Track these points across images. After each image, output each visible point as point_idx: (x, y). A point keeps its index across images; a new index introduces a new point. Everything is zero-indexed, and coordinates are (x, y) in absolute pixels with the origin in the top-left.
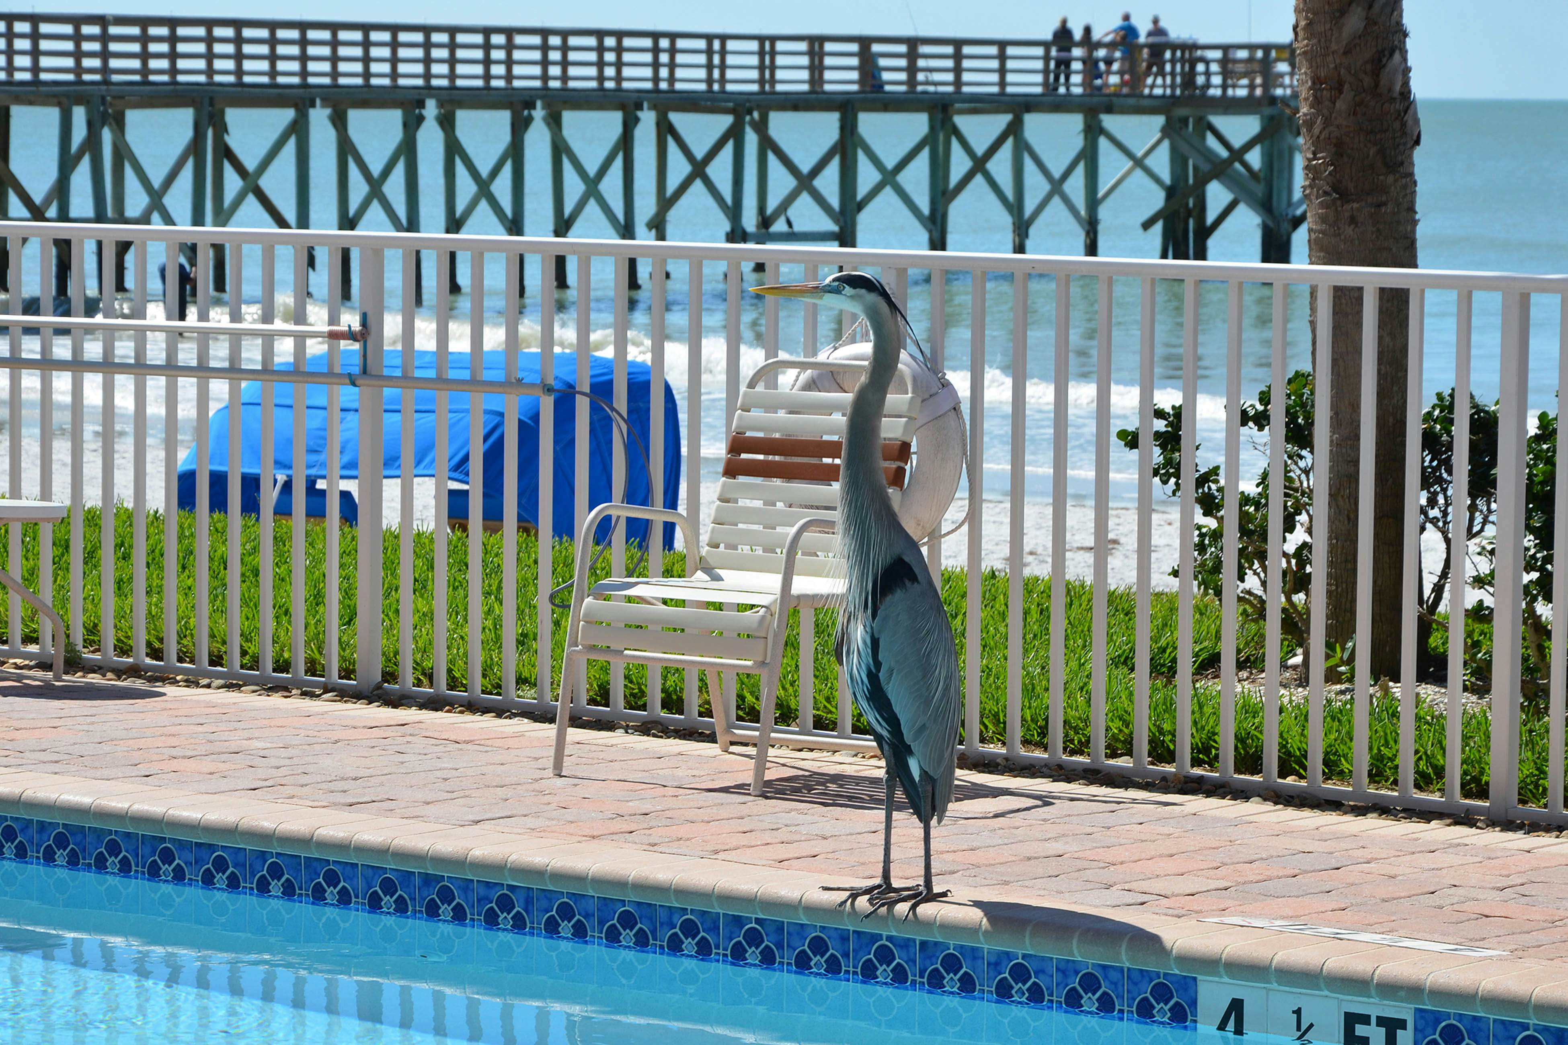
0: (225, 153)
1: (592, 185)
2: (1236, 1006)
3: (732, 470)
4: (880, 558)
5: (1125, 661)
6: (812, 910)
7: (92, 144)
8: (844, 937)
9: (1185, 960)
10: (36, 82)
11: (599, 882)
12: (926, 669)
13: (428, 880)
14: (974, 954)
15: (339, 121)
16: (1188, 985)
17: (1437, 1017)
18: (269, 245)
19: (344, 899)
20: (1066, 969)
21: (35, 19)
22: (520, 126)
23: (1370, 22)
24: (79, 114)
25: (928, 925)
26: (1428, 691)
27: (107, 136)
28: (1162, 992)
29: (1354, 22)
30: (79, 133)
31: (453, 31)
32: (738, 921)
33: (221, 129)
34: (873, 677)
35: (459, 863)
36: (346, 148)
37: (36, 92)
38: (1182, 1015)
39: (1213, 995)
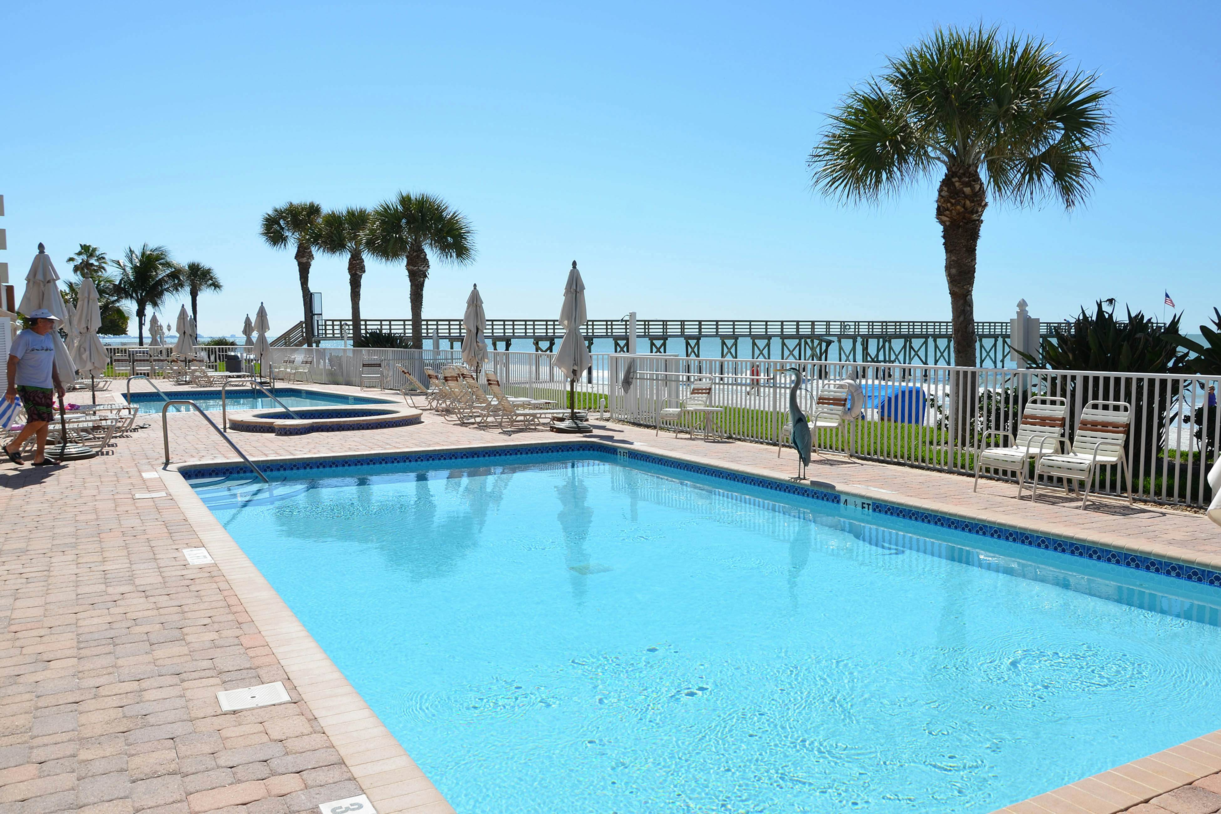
0: (911, 347)
2: (846, 500)
4: (797, 418)
6: (786, 481)
7: (884, 346)
8: (791, 486)
9: (838, 492)
11: (757, 475)
13: (734, 474)
14: (809, 489)
15: (935, 341)
16: (839, 496)
17: (875, 503)
19: (723, 477)
20: (822, 493)
24: (881, 340)
25: (801, 484)
27: (887, 344)
28: (836, 498)
30: (881, 344)
32: (776, 483)
33: (911, 343)
34: (794, 438)
35: (737, 471)
36: (936, 347)
37: (873, 336)
38: (838, 502)
39: (843, 498)
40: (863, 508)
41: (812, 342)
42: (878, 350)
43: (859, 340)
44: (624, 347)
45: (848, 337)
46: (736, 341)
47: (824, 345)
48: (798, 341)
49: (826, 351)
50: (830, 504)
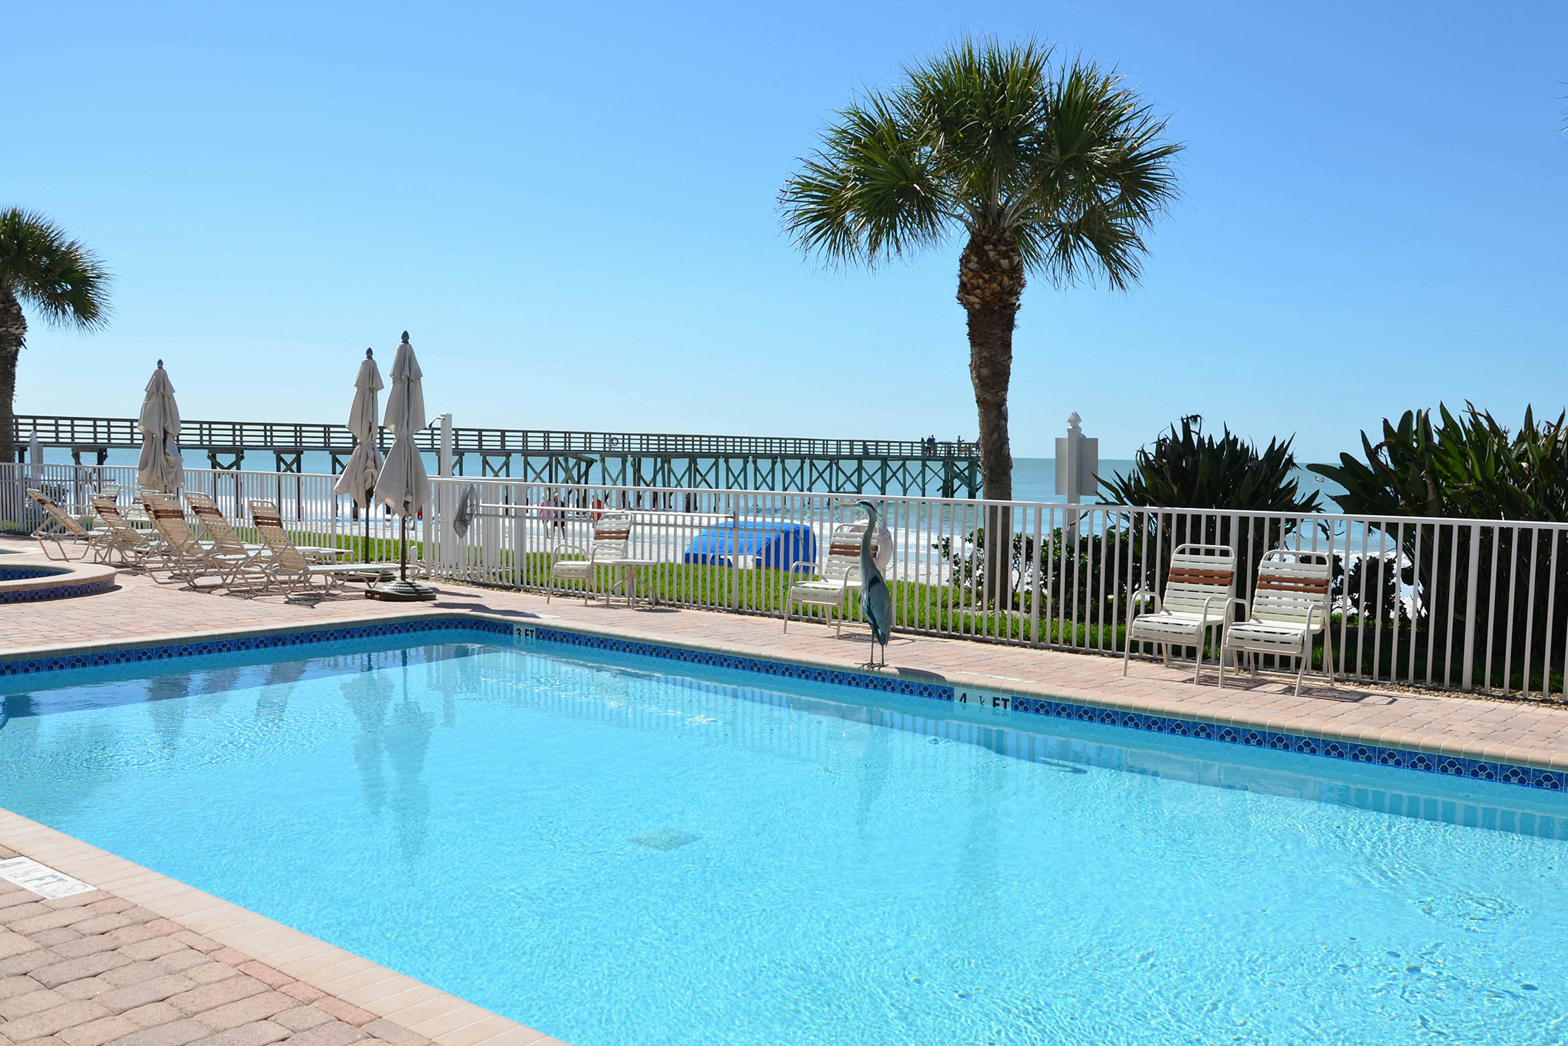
0: (697, 470)
1: (793, 479)
2: (964, 695)
3: (831, 553)
4: (871, 576)
5: (934, 604)
6: (852, 669)
7: (662, 467)
8: (860, 676)
9: (950, 683)
10: (648, 452)
11: (796, 661)
12: (882, 605)
13: (751, 661)
14: (895, 681)
15: (727, 462)
16: (952, 690)
17: (1017, 698)
18: (709, 494)
19: (729, 665)
20: (919, 685)
21: (648, 435)
22: (774, 463)
23: (999, 436)
24: (659, 460)
25: (883, 673)
26: (1014, 612)
27: (666, 465)
28: (945, 692)
29: (995, 436)
30: (659, 465)
31: (756, 438)
32: (833, 672)
33: (696, 464)
34: (869, 608)
35: (759, 656)
36: (728, 469)
37: (648, 454)
38: (950, 698)
39: (958, 693)
40: (995, 705)
41: (566, 461)
42: (656, 473)
43: (630, 459)
44: (292, 463)
45: (615, 454)
46: (461, 458)
47: (583, 465)
48: (547, 459)
49: (586, 473)
50: (935, 701)
